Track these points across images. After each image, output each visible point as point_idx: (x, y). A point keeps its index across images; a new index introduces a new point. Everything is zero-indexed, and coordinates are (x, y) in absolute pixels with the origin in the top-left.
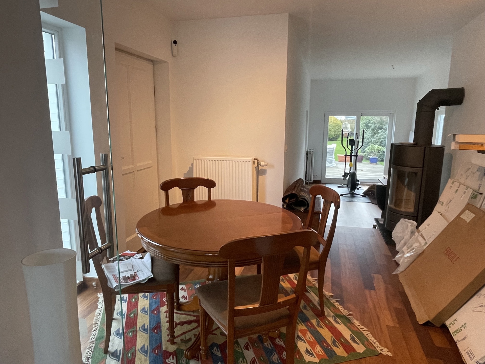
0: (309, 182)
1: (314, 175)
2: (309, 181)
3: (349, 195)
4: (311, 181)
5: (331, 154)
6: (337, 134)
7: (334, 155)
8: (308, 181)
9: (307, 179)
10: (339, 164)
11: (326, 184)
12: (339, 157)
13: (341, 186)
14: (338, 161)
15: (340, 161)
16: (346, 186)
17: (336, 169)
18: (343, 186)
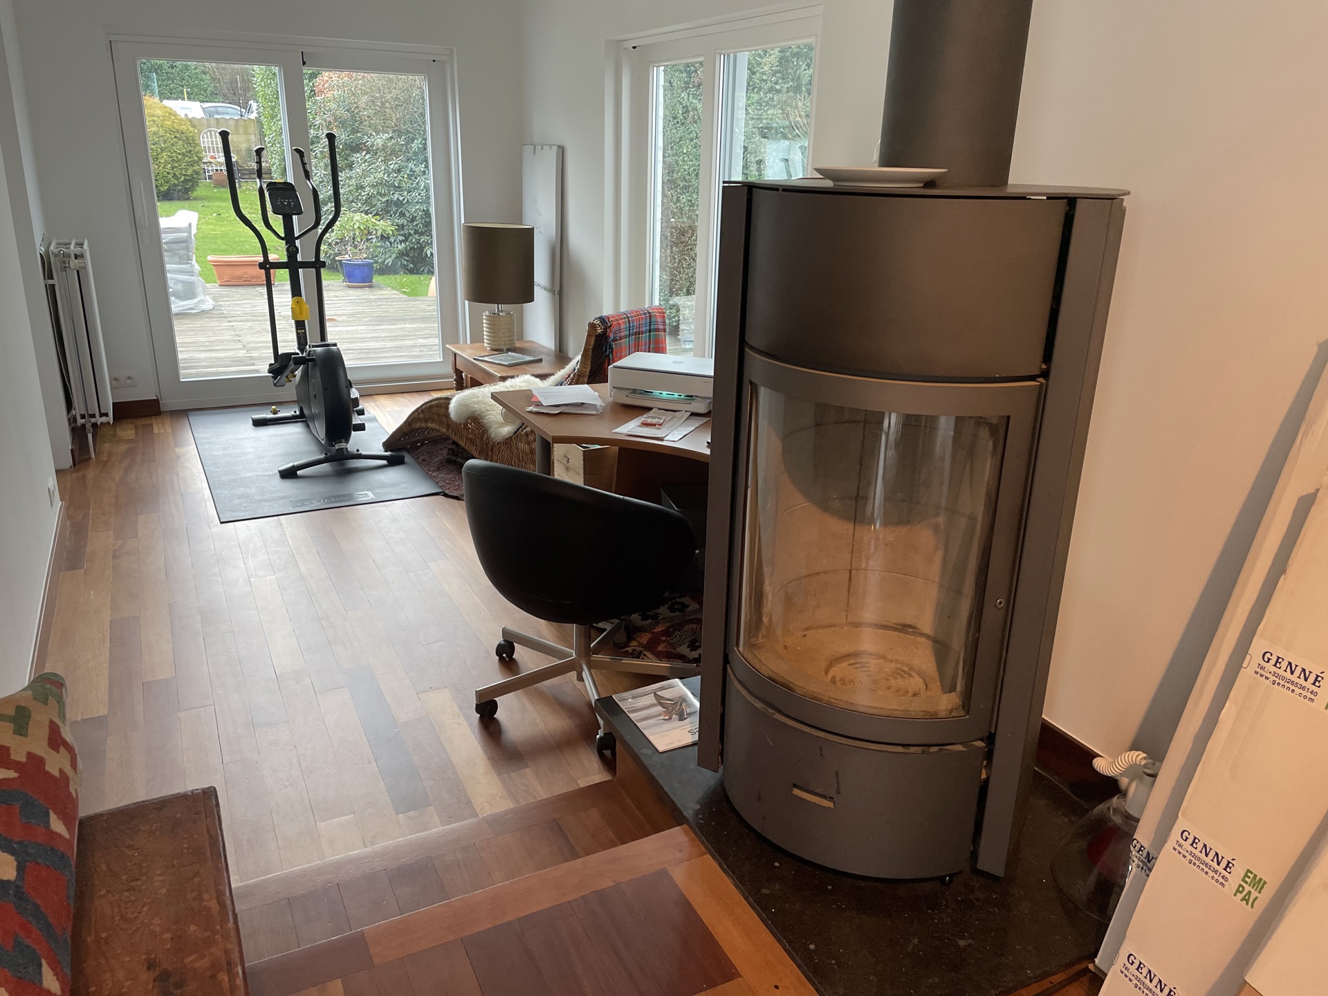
0: (94, 425)
1: (114, 379)
2: (93, 416)
3: (325, 467)
4: (106, 415)
5: (180, 257)
6: (183, 172)
7: (196, 261)
8: (83, 417)
9: (78, 409)
10: (225, 297)
11: (190, 413)
12: (219, 265)
13: (271, 416)
14: (217, 285)
15: (226, 281)
16: (293, 413)
17: (218, 324)
18: (280, 415)
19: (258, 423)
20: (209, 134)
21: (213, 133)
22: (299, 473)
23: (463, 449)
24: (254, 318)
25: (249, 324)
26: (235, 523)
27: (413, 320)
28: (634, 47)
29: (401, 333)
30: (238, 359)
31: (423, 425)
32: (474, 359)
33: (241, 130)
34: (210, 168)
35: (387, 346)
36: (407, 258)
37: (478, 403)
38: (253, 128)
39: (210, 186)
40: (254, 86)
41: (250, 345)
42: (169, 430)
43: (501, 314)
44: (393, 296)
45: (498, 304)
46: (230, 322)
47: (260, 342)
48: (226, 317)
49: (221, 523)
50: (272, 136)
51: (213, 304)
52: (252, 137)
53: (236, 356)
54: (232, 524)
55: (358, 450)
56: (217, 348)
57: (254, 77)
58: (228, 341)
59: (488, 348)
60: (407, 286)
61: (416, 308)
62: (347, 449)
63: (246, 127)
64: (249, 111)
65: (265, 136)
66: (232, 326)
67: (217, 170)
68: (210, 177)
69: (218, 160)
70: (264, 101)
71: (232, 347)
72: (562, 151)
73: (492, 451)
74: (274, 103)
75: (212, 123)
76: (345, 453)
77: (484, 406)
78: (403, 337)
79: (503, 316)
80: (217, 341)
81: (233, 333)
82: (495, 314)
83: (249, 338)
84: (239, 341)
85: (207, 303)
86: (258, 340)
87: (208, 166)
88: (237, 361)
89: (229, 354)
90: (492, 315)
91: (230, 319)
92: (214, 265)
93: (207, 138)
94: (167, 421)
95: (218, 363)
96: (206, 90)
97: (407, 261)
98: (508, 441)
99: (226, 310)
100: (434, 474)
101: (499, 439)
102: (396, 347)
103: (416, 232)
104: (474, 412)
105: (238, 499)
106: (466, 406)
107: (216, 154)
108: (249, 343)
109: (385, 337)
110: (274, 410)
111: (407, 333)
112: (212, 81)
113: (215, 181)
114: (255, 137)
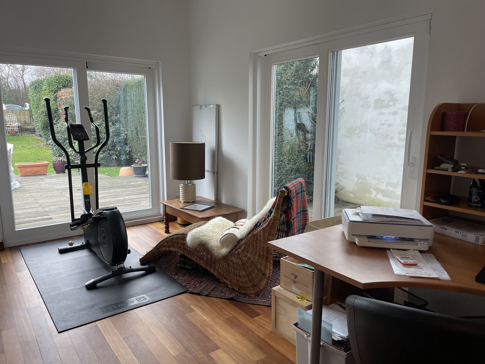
3: (112, 280)
10: (24, 181)
11: (21, 248)
12: (20, 167)
13: (69, 247)
14: (19, 176)
15: (24, 174)
16: (81, 244)
17: (24, 195)
18: (74, 245)
19: (62, 252)
20: (8, 115)
21: (10, 115)
22: (98, 285)
23: (195, 263)
24: (41, 191)
25: (40, 194)
26: (68, 331)
27: (118, 187)
28: (265, 55)
29: (116, 194)
30: (39, 212)
31: (167, 249)
32: (181, 208)
33: (22, 114)
34: (9, 129)
35: (112, 201)
36: (104, 160)
37: (203, 236)
38: (27, 113)
39: (9, 136)
40: (29, 97)
41: (43, 205)
42: (11, 260)
43: (189, 185)
44: (104, 177)
45: (187, 180)
46: (30, 193)
47: (48, 203)
48: (27, 191)
49: (59, 332)
50: (36, 115)
51: (19, 185)
52: (27, 116)
53: (37, 211)
54: (66, 332)
55: (130, 267)
56: (26, 207)
57: (28, 93)
58: (31, 203)
59: (182, 202)
60: (106, 172)
61: (117, 181)
62: (124, 267)
63: (24, 113)
64: (26, 106)
65: (33, 115)
66: (32, 195)
67: (12, 129)
68: (9, 132)
69: (12, 125)
70: (33, 102)
71: (34, 206)
72: (218, 108)
73: (215, 263)
74: (38, 103)
75: (9, 111)
76: (124, 270)
77: (207, 237)
78: (118, 196)
79: (190, 186)
80: (26, 203)
81: (33, 199)
82: (186, 185)
83: (42, 201)
84: (37, 203)
85: (17, 185)
86: (46, 201)
87: (8, 128)
88: (39, 214)
89: (34, 210)
90: (184, 185)
91: (30, 192)
92: (18, 167)
93: (8, 117)
94: (8, 253)
95: (28, 216)
96: (6, 100)
97: (104, 162)
98: (225, 258)
99: (26, 187)
100: (176, 278)
101: (220, 256)
102: (117, 201)
103: (108, 150)
104: (202, 242)
105: (65, 310)
106: (197, 238)
107: (11, 123)
108: (42, 203)
109: (109, 196)
110: (71, 243)
111: (118, 194)
112: (8, 97)
113: (11, 133)
114: (28, 116)
